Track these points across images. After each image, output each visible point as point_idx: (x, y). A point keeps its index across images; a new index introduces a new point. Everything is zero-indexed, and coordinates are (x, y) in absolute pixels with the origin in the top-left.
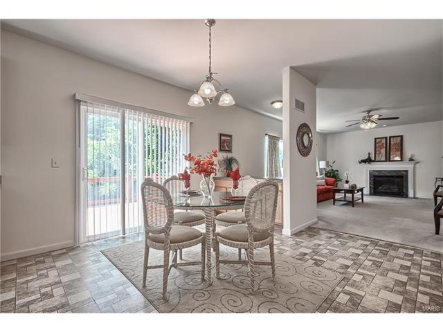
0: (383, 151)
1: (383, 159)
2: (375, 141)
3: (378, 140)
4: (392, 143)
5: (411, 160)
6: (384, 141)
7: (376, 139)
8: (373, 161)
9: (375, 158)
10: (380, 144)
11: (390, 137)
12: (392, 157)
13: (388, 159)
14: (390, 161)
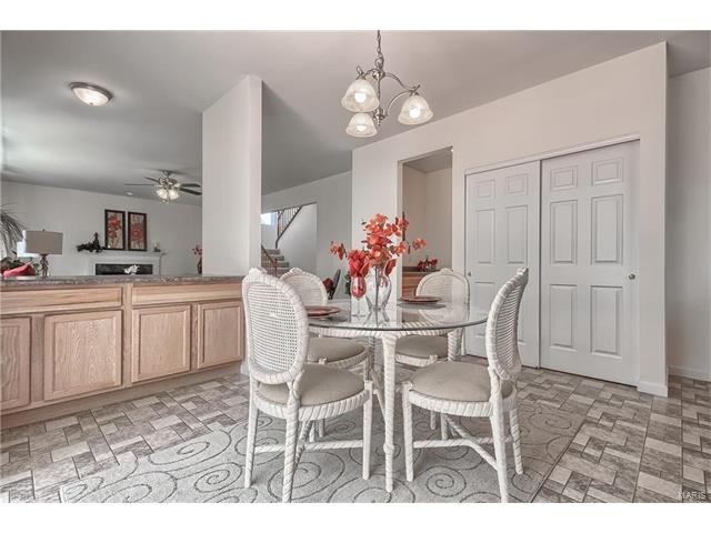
0: (119, 232)
1: (120, 245)
2: (106, 215)
3: (110, 214)
4: (132, 222)
5: (157, 250)
6: (120, 217)
7: (107, 211)
8: (104, 248)
9: (106, 244)
10: (114, 222)
11: (129, 213)
12: (132, 243)
13: (127, 247)
14: (130, 250)
